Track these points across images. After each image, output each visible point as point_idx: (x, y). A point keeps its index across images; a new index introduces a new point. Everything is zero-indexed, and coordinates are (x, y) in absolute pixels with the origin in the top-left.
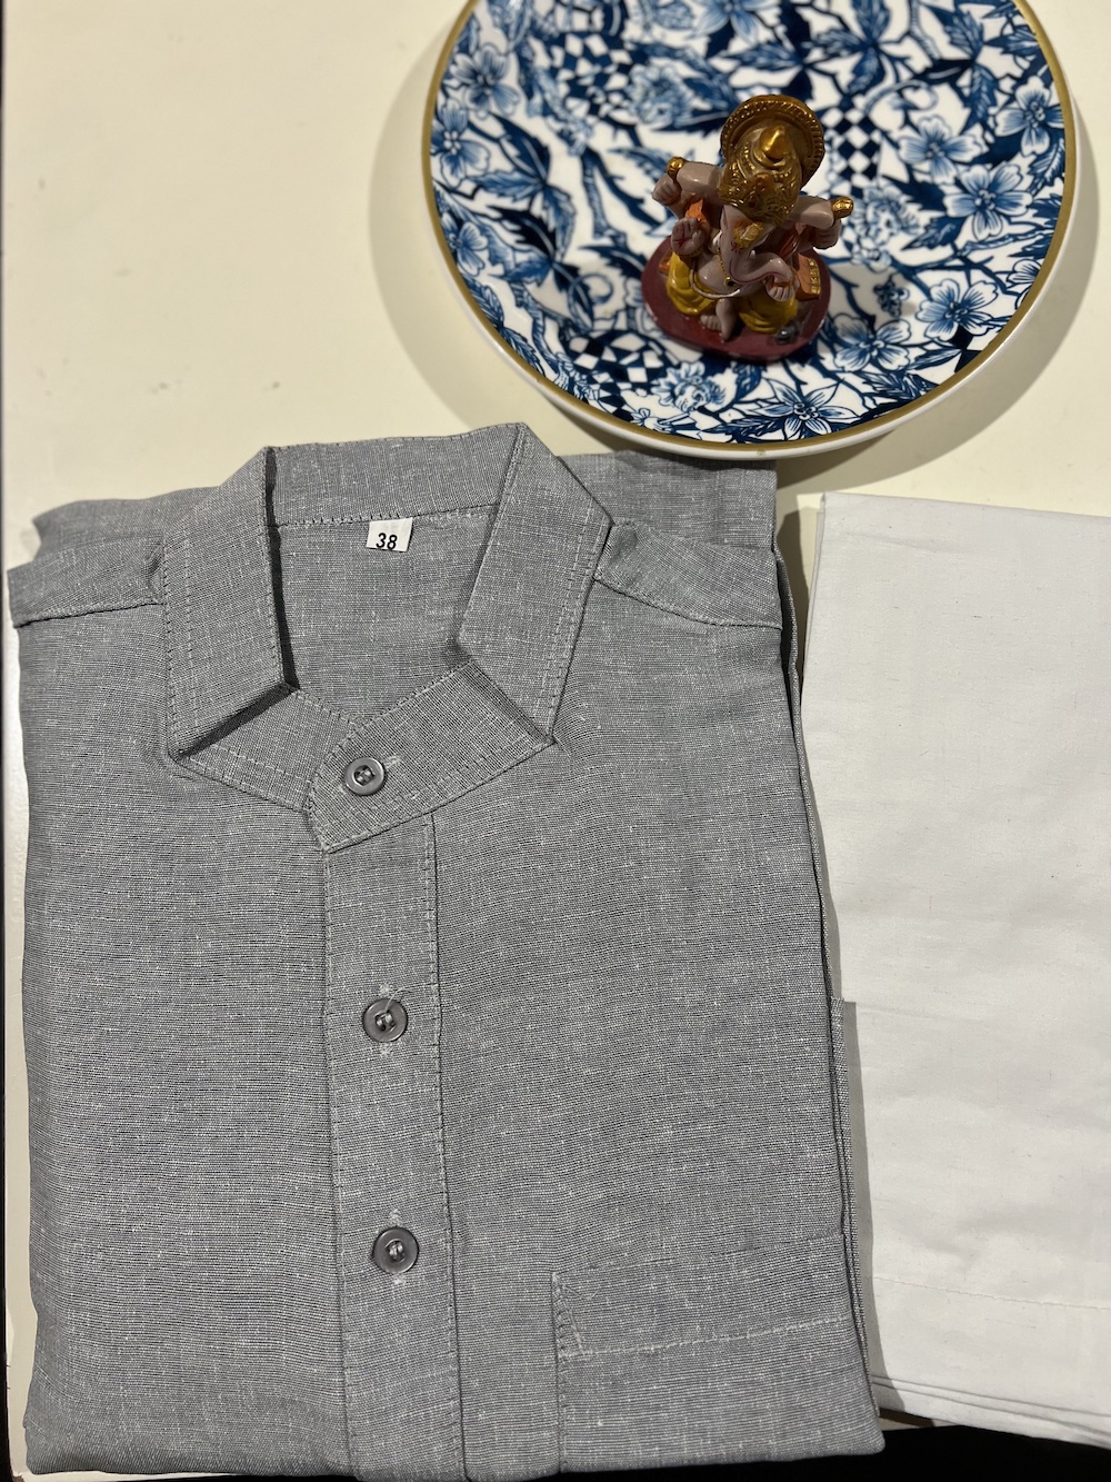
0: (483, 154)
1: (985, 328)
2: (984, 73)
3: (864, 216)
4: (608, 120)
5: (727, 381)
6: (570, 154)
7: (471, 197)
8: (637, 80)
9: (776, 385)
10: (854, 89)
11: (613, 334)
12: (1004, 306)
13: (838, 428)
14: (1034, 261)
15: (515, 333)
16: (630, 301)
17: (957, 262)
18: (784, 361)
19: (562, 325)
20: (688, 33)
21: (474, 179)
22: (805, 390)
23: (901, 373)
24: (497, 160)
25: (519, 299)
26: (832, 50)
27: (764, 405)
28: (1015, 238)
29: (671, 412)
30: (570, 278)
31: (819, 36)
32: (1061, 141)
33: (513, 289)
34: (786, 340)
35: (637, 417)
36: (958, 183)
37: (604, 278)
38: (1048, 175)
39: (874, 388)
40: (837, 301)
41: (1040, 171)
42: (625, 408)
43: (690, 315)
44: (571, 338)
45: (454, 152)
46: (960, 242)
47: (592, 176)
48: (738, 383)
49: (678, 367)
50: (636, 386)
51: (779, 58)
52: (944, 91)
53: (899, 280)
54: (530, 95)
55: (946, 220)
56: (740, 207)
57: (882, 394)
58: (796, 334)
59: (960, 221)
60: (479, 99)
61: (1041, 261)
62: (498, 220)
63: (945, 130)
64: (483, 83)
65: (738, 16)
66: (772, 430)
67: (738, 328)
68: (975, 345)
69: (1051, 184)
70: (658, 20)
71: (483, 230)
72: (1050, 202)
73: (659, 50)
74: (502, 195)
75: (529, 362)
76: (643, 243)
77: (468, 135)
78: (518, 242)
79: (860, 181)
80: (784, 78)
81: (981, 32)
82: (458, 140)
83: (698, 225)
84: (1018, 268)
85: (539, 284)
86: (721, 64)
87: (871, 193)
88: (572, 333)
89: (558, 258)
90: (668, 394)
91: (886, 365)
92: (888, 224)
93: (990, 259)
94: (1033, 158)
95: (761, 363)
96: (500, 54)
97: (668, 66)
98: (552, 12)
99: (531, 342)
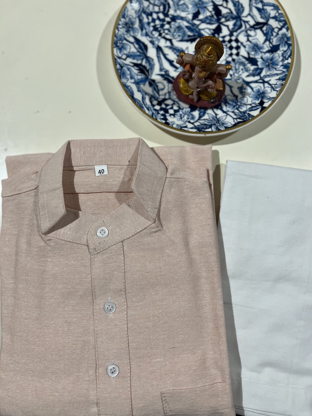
0: (128, 47)
1: (268, 100)
2: (270, 27)
3: (235, 67)
4: (164, 38)
5: (196, 114)
6: (153, 47)
7: (125, 60)
8: (173, 26)
9: (210, 115)
10: (234, 30)
11: (165, 100)
12: (273, 94)
13: (227, 128)
14: (282, 81)
15: (137, 99)
16: (170, 90)
17: (261, 81)
18: (212, 108)
19: (151, 96)
20: (187, 13)
21: (126, 54)
22: (218, 117)
23: (245, 112)
24: (133, 49)
25: (139, 89)
26: (227, 19)
27: (206, 121)
28: (277, 74)
29: (180, 123)
30: (152, 83)
31: (224, 14)
32: (291, 47)
33: (137, 87)
34: (213, 103)
35: (171, 124)
36: (262, 58)
37: (162, 83)
38: (287, 57)
39: (237, 117)
40: (227, 91)
41: (285, 55)
42: (168, 121)
43: (187, 95)
44: (153, 101)
45: (120, 47)
46: (262, 75)
47: (159, 54)
48: (199, 114)
49: (183, 109)
50: (171, 115)
51: (213, 21)
52: (259, 31)
53: (245, 86)
54: (142, 30)
55: (258, 69)
56: (200, 67)
57: (239, 118)
58: (216, 101)
59: (262, 69)
60: (128, 31)
61: (284, 82)
62: (133, 66)
63: (258, 43)
64: (129, 27)
65: (201, 8)
66: (208, 128)
67: (199, 99)
68: (266, 105)
69: (287, 59)
70: (179, 9)
71: (129, 69)
72: (287, 65)
73: (179, 18)
74: (134, 59)
75: (141, 108)
76: (174, 73)
77: (125, 42)
78: (139, 73)
79: (234, 57)
80: (214, 26)
81: (269, 15)
82: (122, 43)
83: (189, 71)
84: (278, 83)
85: (144, 85)
86: (196, 22)
87: (238, 61)
88: (153, 99)
89: (149, 77)
90: (179, 117)
91: (241, 110)
92: (242, 69)
93: (270, 80)
94: (282, 52)
95: (206, 109)
96: (134, 18)
97: (181, 22)
98: (148, 6)
99: (141, 102)
